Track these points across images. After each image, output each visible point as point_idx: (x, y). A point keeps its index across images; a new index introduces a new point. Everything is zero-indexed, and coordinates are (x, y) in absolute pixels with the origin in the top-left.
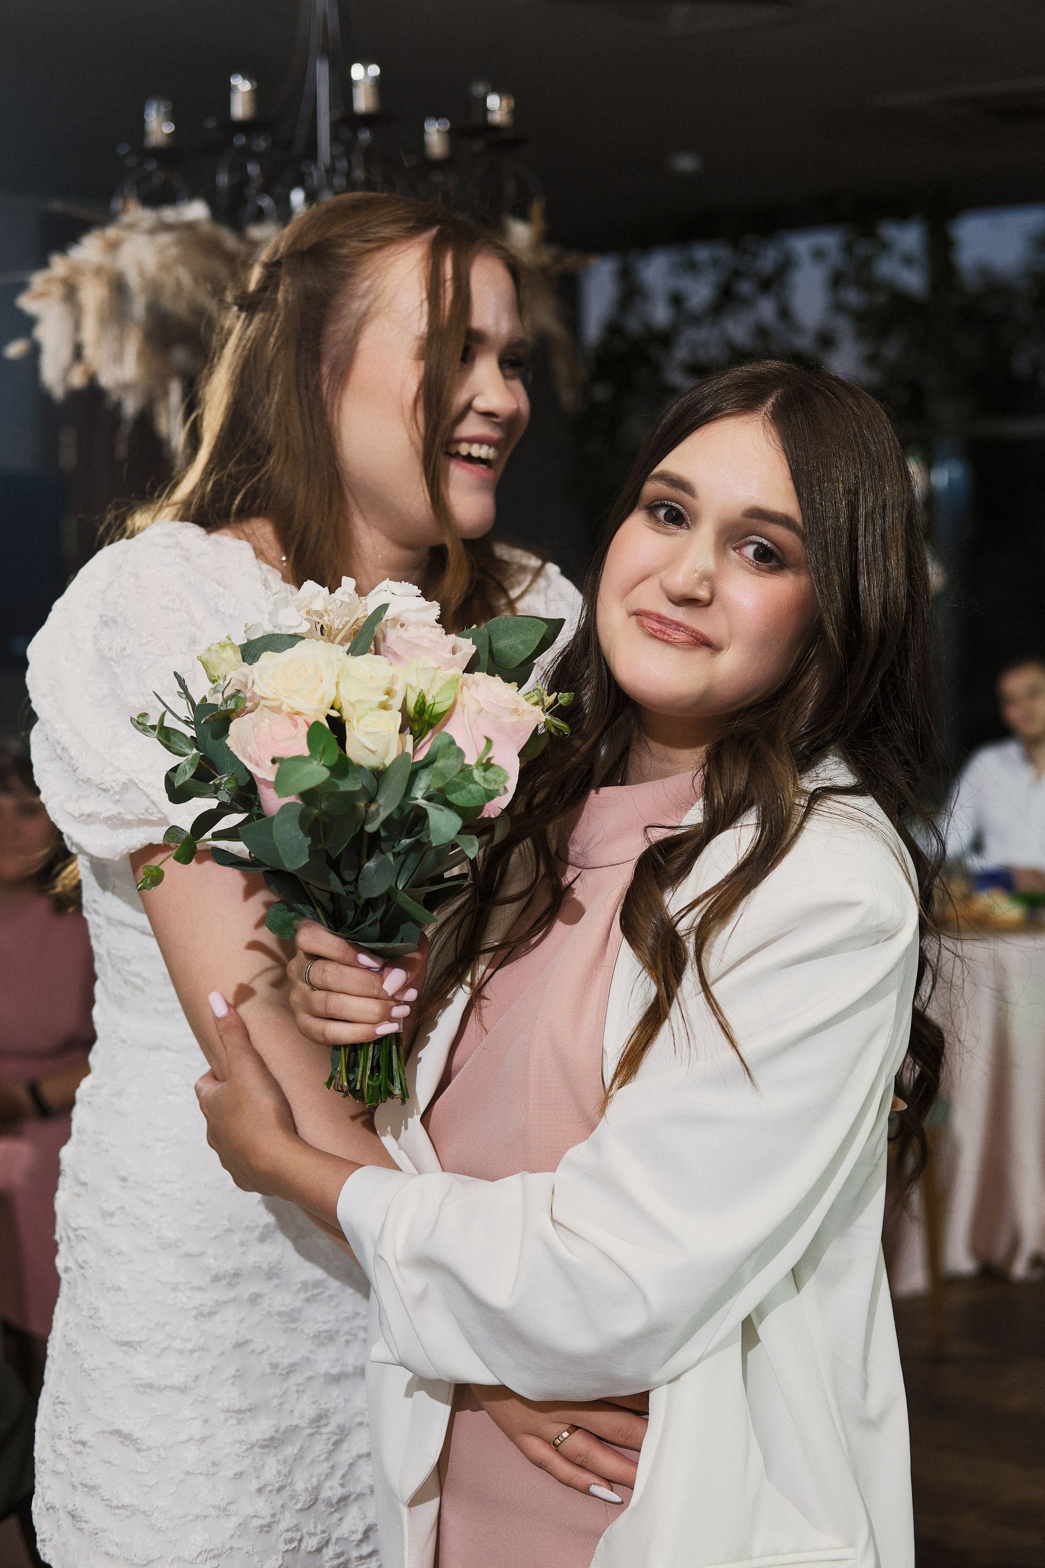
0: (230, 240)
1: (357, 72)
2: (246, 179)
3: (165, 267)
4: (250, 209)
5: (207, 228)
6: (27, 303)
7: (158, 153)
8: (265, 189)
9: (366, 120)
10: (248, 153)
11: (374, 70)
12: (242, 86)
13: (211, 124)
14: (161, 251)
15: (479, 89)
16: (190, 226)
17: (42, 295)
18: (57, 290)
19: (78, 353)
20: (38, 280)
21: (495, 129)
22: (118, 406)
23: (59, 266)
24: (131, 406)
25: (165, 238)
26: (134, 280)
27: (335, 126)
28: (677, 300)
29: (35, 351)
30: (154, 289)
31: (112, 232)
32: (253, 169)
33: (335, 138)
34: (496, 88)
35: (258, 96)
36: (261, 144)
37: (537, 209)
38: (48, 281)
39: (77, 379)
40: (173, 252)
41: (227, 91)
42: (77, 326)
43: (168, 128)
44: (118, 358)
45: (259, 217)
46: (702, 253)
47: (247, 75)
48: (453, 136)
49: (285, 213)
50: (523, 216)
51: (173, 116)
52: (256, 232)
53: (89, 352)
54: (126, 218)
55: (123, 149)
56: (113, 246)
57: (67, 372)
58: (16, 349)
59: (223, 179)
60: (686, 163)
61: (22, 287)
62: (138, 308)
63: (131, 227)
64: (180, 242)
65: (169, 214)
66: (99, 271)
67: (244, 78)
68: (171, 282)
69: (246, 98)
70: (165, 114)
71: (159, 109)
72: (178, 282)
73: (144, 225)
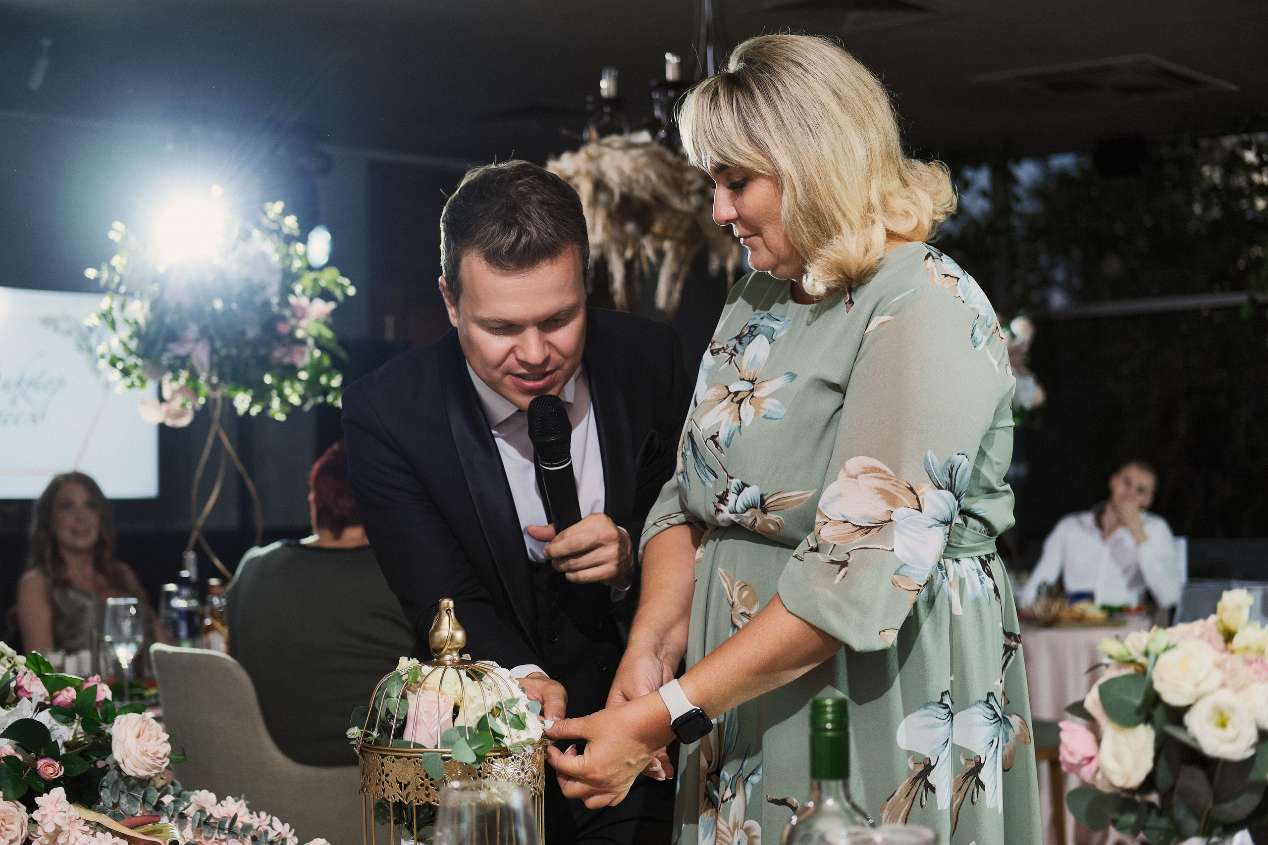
3: (636, 169)
7: (609, 102)
12: (671, 60)
13: (653, 83)
14: (634, 160)
16: (645, 146)
25: (634, 152)
26: (614, 178)
35: (684, 65)
40: (643, 160)
41: (664, 61)
43: (616, 87)
47: (674, 53)
51: (618, 79)
55: (590, 99)
64: (644, 154)
66: (586, 173)
67: (673, 55)
68: (642, 179)
69: (676, 67)
70: (614, 77)
71: (610, 74)
72: (647, 178)
73: (616, 145)
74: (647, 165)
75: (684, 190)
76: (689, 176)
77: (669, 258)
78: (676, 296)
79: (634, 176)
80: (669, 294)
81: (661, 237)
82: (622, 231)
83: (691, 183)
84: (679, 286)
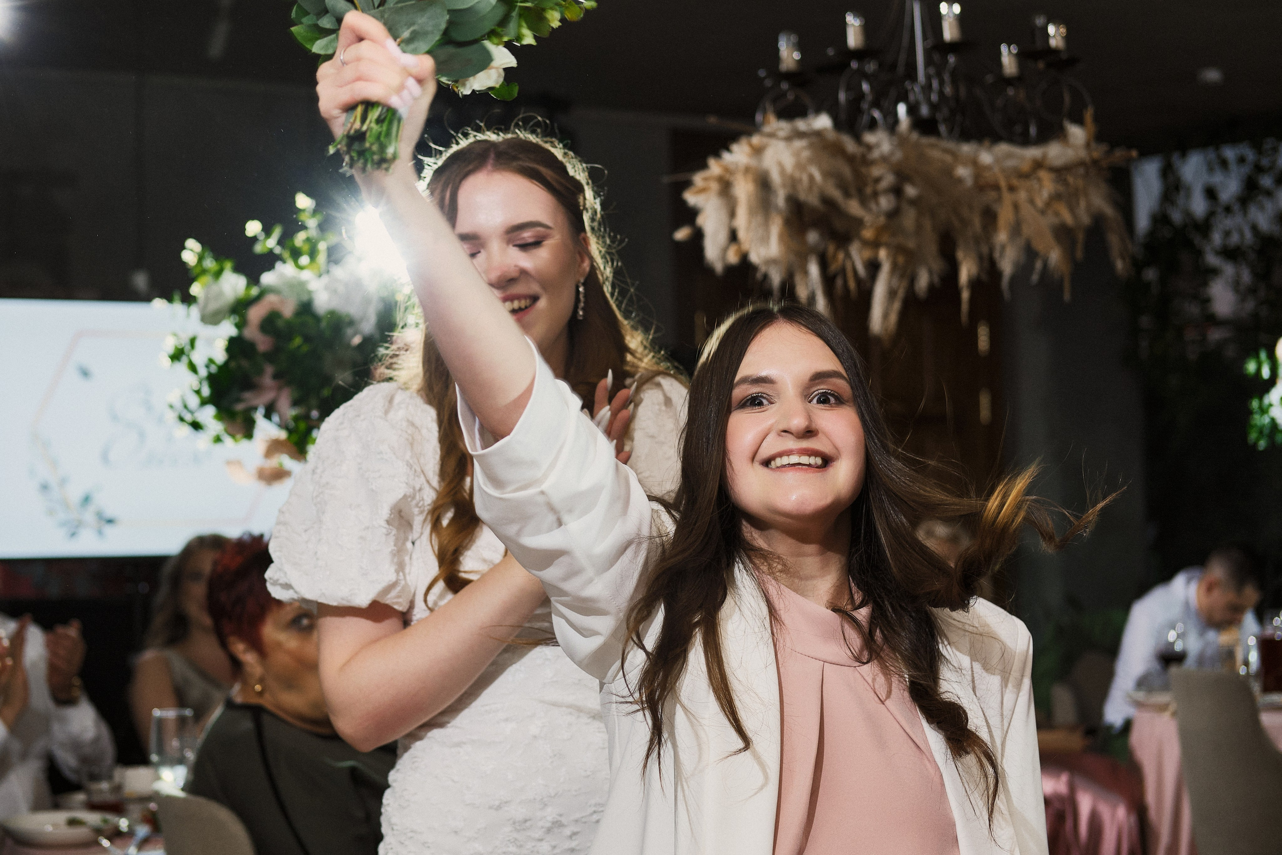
0: (850, 145)
1: (944, 8)
2: (861, 96)
3: (800, 166)
4: (865, 119)
5: (832, 135)
6: (691, 198)
7: (789, 76)
8: (876, 104)
9: (952, 47)
10: (862, 75)
11: (957, 9)
12: (853, 24)
13: (831, 52)
14: (797, 154)
15: (1040, 21)
16: (818, 134)
17: (703, 190)
18: (715, 186)
19: (733, 236)
20: (698, 179)
21: (1055, 51)
22: (766, 276)
23: (715, 167)
24: (776, 278)
25: (799, 144)
26: (776, 177)
27: (928, 53)
28: (1211, 193)
29: (698, 236)
30: (792, 183)
31: (756, 140)
32: (865, 87)
33: (928, 62)
34: (1052, 19)
35: (867, 30)
36: (871, 67)
37: (1089, 115)
38: (706, 179)
39: (733, 258)
40: (806, 154)
41: (844, 25)
42: (732, 214)
43: (796, 56)
44: (765, 240)
45: (873, 125)
46: (1230, 153)
47: (857, 13)
48: (1022, 57)
49: (892, 123)
50: (1079, 120)
51: (800, 46)
52: (870, 138)
53: (742, 235)
54: (767, 129)
55: (762, 73)
56: (758, 151)
57: (725, 250)
58: (682, 234)
59: (842, 96)
60: (1212, 75)
61: (687, 184)
62: (780, 199)
63: (772, 135)
64: (811, 146)
65: (801, 125)
66: (747, 170)
67: (855, 16)
68: (805, 178)
69: (858, 30)
70: (794, 44)
71: (788, 40)
72: (811, 178)
73: (782, 134)
74: (811, 161)
75: (869, 190)
76: (876, 171)
77: (886, 268)
78: (893, 318)
79: (797, 174)
80: (886, 316)
81: (875, 244)
82: (803, 242)
83: (878, 180)
84: (897, 305)
